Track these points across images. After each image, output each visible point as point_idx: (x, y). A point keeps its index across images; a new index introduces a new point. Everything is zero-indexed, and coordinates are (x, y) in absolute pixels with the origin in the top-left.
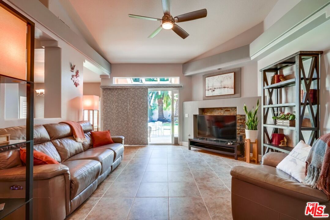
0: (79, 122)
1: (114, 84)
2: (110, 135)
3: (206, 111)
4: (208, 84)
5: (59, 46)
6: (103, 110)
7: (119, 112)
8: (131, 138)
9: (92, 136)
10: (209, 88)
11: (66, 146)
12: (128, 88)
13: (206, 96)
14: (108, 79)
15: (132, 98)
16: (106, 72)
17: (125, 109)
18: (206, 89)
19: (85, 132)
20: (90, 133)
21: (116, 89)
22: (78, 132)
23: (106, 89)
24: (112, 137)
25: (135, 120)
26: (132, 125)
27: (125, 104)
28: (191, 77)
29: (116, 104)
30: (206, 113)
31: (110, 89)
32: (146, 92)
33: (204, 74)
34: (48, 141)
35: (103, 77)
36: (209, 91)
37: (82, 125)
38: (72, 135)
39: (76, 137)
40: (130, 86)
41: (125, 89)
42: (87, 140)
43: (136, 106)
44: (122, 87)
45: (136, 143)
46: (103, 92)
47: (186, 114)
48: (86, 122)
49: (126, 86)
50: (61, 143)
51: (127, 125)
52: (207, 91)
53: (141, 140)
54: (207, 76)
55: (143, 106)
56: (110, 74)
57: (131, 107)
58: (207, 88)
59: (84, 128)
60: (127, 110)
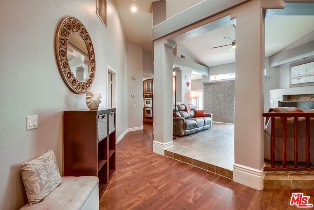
0: (189, 105)
1: (211, 81)
2: (204, 112)
3: (293, 98)
4: (294, 73)
5: (181, 70)
6: (204, 98)
7: (214, 99)
8: (222, 118)
9: (195, 112)
10: (295, 77)
11: (183, 114)
12: (220, 82)
13: (292, 84)
14: (207, 77)
15: (223, 89)
16: (205, 73)
17: (218, 97)
18: (292, 78)
19: (192, 110)
20: (194, 110)
21: (212, 84)
22: (188, 109)
23: (205, 84)
24: (206, 113)
25: (225, 105)
26: (223, 109)
27: (218, 94)
28: (278, 67)
29: (212, 94)
30: (292, 100)
31: (208, 84)
32: (234, 84)
33: (290, 64)
34: (178, 111)
35: (204, 76)
36: (295, 79)
37: (190, 106)
38: (186, 110)
39: (187, 111)
40: (221, 81)
41: (218, 83)
42: (193, 114)
43: (226, 95)
44: (216, 82)
45: (226, 121)
46: (204, 86)
47: (271, 101)
48: (192, 105)
49: (219, 81)
50: (182, 113)
51: (219, 108)
52: (292, 80)
53: (230, 120)
54: (293, 65)
55: (231, 95)
56: (208, 74)
57: (223, 96)
58: (293, 76)
59: (191, 108)
60: (219, 98)
